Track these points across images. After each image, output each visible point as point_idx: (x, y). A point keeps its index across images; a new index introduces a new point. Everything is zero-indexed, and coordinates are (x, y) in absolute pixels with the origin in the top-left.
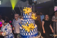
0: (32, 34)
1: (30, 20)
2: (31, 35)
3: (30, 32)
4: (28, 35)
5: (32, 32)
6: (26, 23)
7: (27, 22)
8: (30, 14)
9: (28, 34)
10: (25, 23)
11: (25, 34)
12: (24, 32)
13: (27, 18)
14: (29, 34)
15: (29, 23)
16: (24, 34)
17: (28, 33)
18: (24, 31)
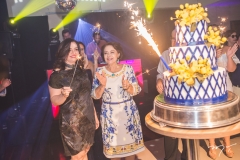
0: (201, 93)
1: (198, 48)
2: (197, 98)
3: (197, 88)
4: (188, 95)
5: (201, 86)
6: (184, 57)
7: (189, 55)
8: (200, 27)
9: (188, 92)
10: (181, 56)
11: (180, 91)
12: (176, 86)
13: (188, 40)
14: (193, 94)
15: (193, 57)
16: (176, 93)
17: (188, 89)
18: (175, 83)
